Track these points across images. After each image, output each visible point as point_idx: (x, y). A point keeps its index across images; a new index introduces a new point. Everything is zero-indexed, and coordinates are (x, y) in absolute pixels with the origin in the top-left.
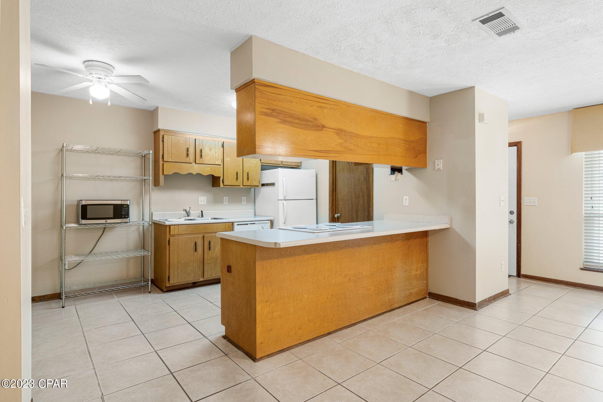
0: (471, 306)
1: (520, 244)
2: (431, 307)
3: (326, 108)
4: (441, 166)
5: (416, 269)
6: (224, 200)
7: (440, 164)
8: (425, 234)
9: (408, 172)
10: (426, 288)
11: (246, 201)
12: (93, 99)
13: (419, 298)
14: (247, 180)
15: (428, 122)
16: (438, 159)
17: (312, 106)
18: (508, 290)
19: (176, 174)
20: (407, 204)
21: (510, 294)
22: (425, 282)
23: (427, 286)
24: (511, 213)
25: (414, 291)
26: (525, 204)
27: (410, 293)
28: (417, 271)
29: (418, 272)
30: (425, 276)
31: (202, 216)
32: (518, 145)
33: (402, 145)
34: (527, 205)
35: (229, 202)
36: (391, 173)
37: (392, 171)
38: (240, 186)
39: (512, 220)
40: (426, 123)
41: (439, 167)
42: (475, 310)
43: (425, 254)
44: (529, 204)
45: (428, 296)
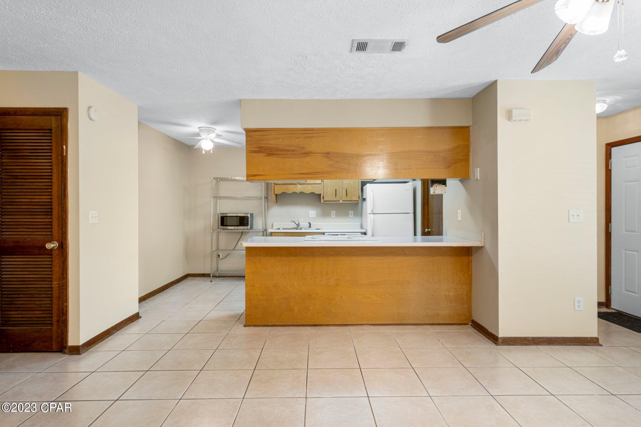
3: (314, 137)
6: (332, 214)
7: (478, 173)
8: (466, 252)
9: (461, 182)
10: (468, 314)
11: (353, 215)
12: (205, 151)
13: (454, 322)
14: (346, 195)
15: (471, 126)
16: (476, 168)
17: (299, 138)
19: (283, 193)
20: (460, 219)
22: (466, 306)
25: (443, 313)
29: (452, 294)
30: (466, 300)
31: (310, 227)
35: (336, 215)
38: (339, 201)
40: (469, 127)
42: (496, 344)
43: (466, 275)
45: (471, 324)
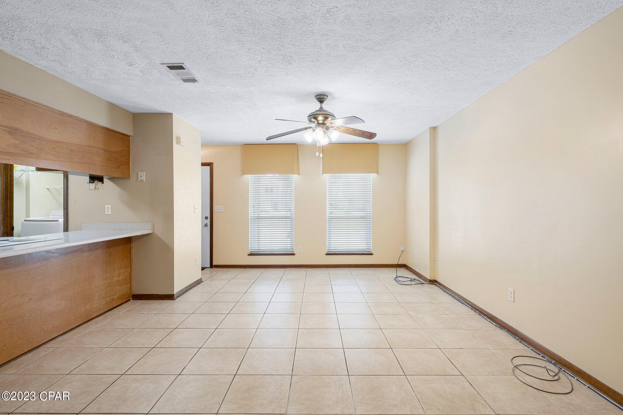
0: (170, 297)
1: (212, 242)
2: (133, 307)
4: (144, 178)
5: (119, 274)
7: (143, 176)
8: (129, 240)
9: (110, 181)
10: (130, 292)
15: (131, 136)
16: (141, 172)
18: (201, 279)
20: (110, 213)
21: (203, 281)
22: (129, 285)
23: (131, 289)
24: (206, 218)
25: (115, 297)
26: (216, 211)
27: (112, 299)
28: (119, 277)
29: (121, 278)
30: (129, 279)
32: (211, 165)
33: (102, 154)
34: (217, 211)
36: (89, 182)
37: (91, 180)
39: (206, 224)
40: (129, 136)
41: (142, 178)
42: (174, 299)
43: (129, 259)
44: (218, 211)
45: (131, 299)
